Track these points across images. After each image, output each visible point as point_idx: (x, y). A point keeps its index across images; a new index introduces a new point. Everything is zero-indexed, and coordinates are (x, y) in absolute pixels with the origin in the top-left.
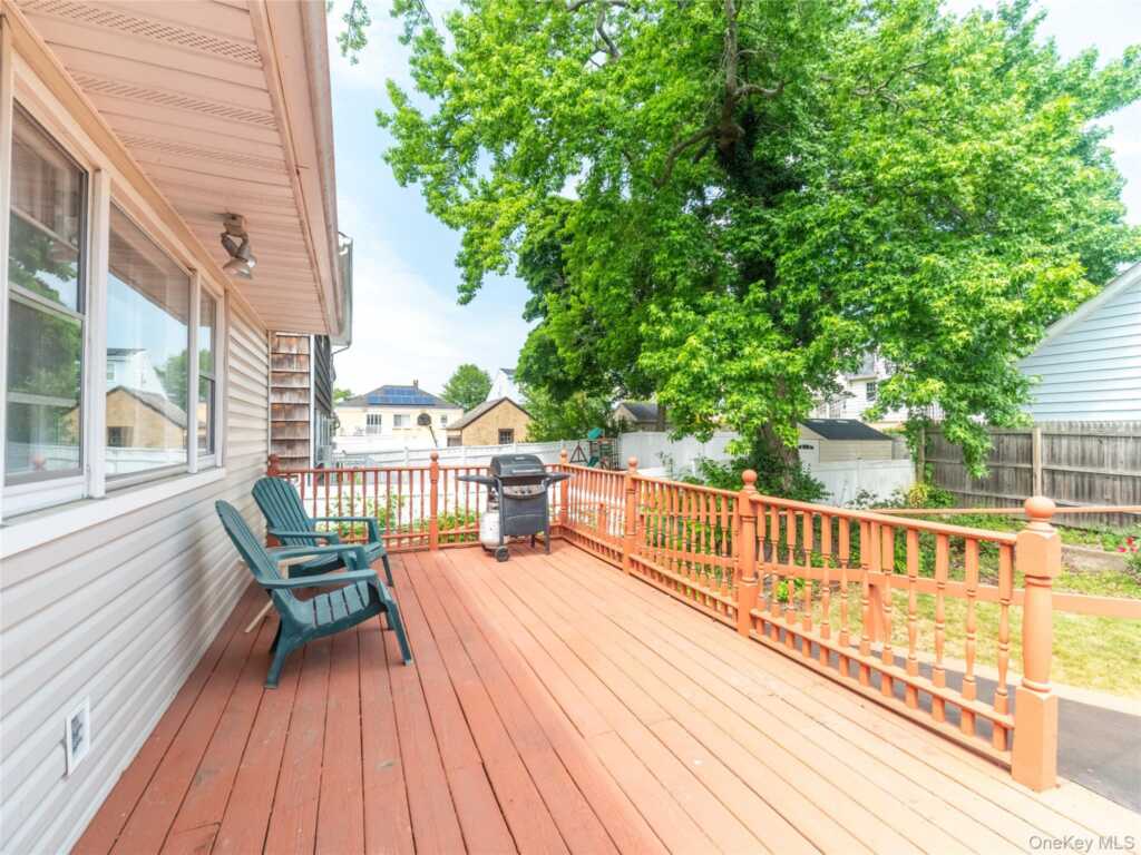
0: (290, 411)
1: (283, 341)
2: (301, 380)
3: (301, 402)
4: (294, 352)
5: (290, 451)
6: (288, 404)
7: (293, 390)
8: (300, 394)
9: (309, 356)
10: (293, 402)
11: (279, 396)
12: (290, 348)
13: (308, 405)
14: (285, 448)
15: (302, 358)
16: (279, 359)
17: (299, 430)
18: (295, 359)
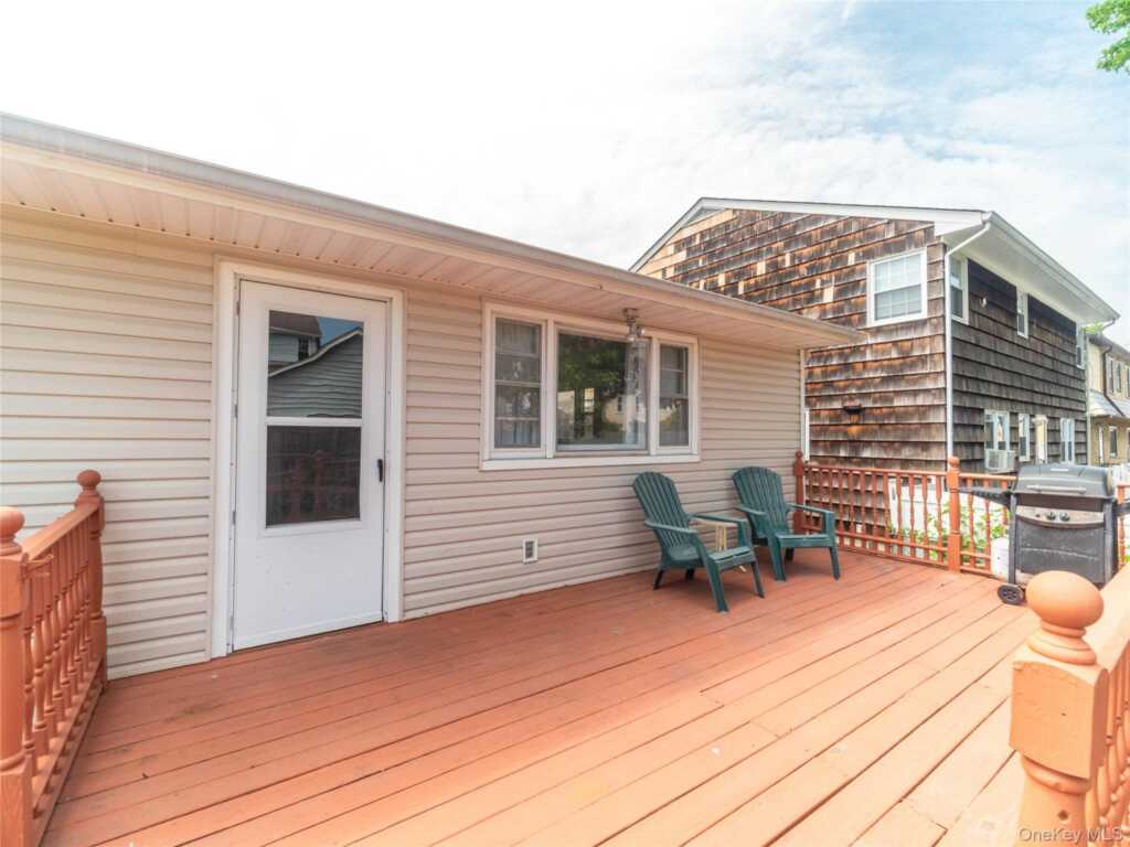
0: (924, 413)
1: (916, 343)
2: (935, 380)
3: (936, 402)
4: (927, 352)
5: (925, 454)
6: (923, 406)
7: (927, 391)
8: (934, 395)
9: (944, 354)
10: (927, 403)
11: (912, 398)
12: (923, 348)
13: (945, 406)
14: (919, 451)
15: (936, 358)
16: (913, 362)
17: (934, 432)
18: (929, 359)
